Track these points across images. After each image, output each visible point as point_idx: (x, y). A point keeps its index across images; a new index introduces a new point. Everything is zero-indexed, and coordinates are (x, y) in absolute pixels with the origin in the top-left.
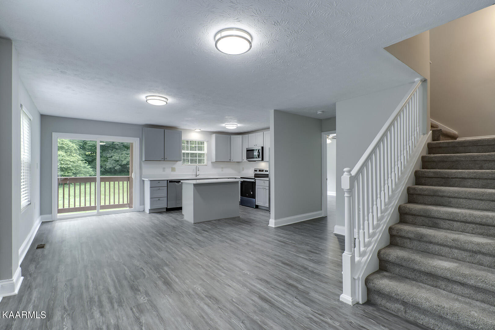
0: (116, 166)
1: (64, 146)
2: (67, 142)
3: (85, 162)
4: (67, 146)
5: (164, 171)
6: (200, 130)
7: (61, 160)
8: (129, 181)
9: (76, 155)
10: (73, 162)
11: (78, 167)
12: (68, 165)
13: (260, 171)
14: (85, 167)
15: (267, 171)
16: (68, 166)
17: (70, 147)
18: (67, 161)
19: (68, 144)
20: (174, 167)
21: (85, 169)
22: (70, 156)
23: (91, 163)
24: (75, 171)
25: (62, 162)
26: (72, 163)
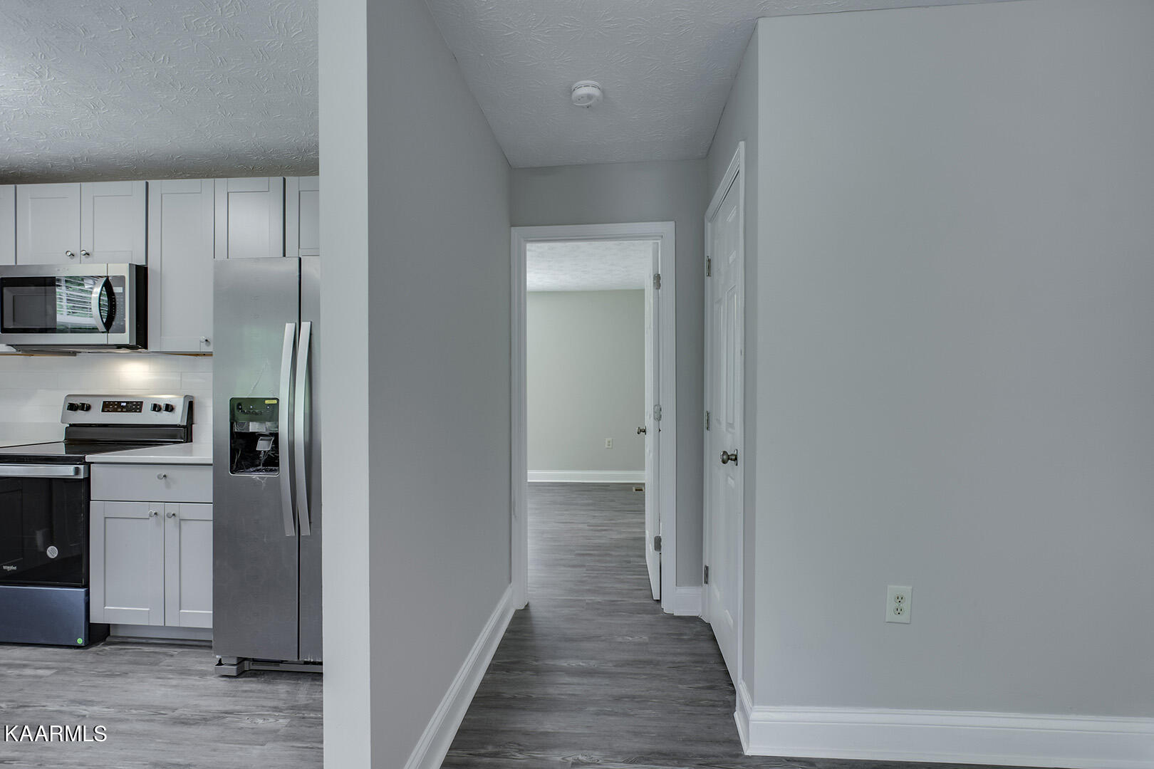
13: (109, 406)
15: (169, 408)
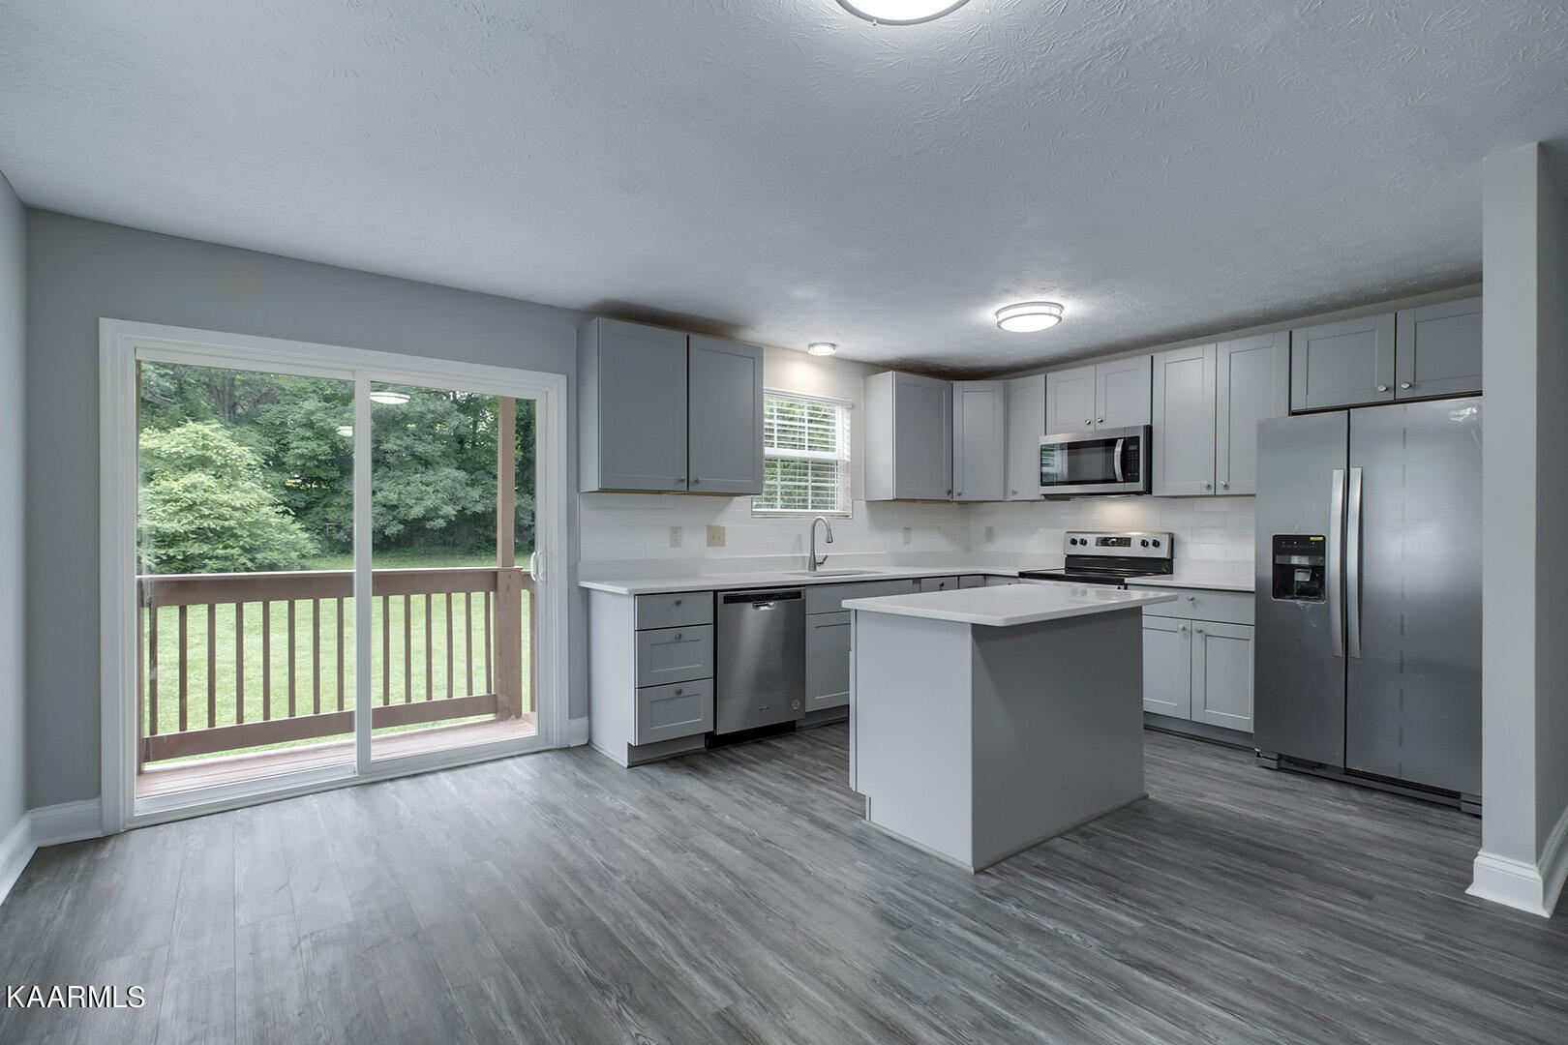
0: (385, 527)
1: (209, 453)
2: (220, 441)
3: (285, 508)
4: (221, 455)
5: (675, 543)
6: (833, 345)
7: (201, 504)
8: (495, 589)
9: (254, 485)
10: (242, 509)
11: (261, 526)
12: (227, 520)
13: (1105, 542)
14: (283, 529)
15: (1155, 544)
16: (227, 523)
17: (231, 459)
18: (222, 505)
19: (224, 448)
20: (716, 523)
21: (284, 534)
22: (233, 489)
23: (305, 515)
24: (248, 539)
25: (202, 508)
26: (237, 514)
